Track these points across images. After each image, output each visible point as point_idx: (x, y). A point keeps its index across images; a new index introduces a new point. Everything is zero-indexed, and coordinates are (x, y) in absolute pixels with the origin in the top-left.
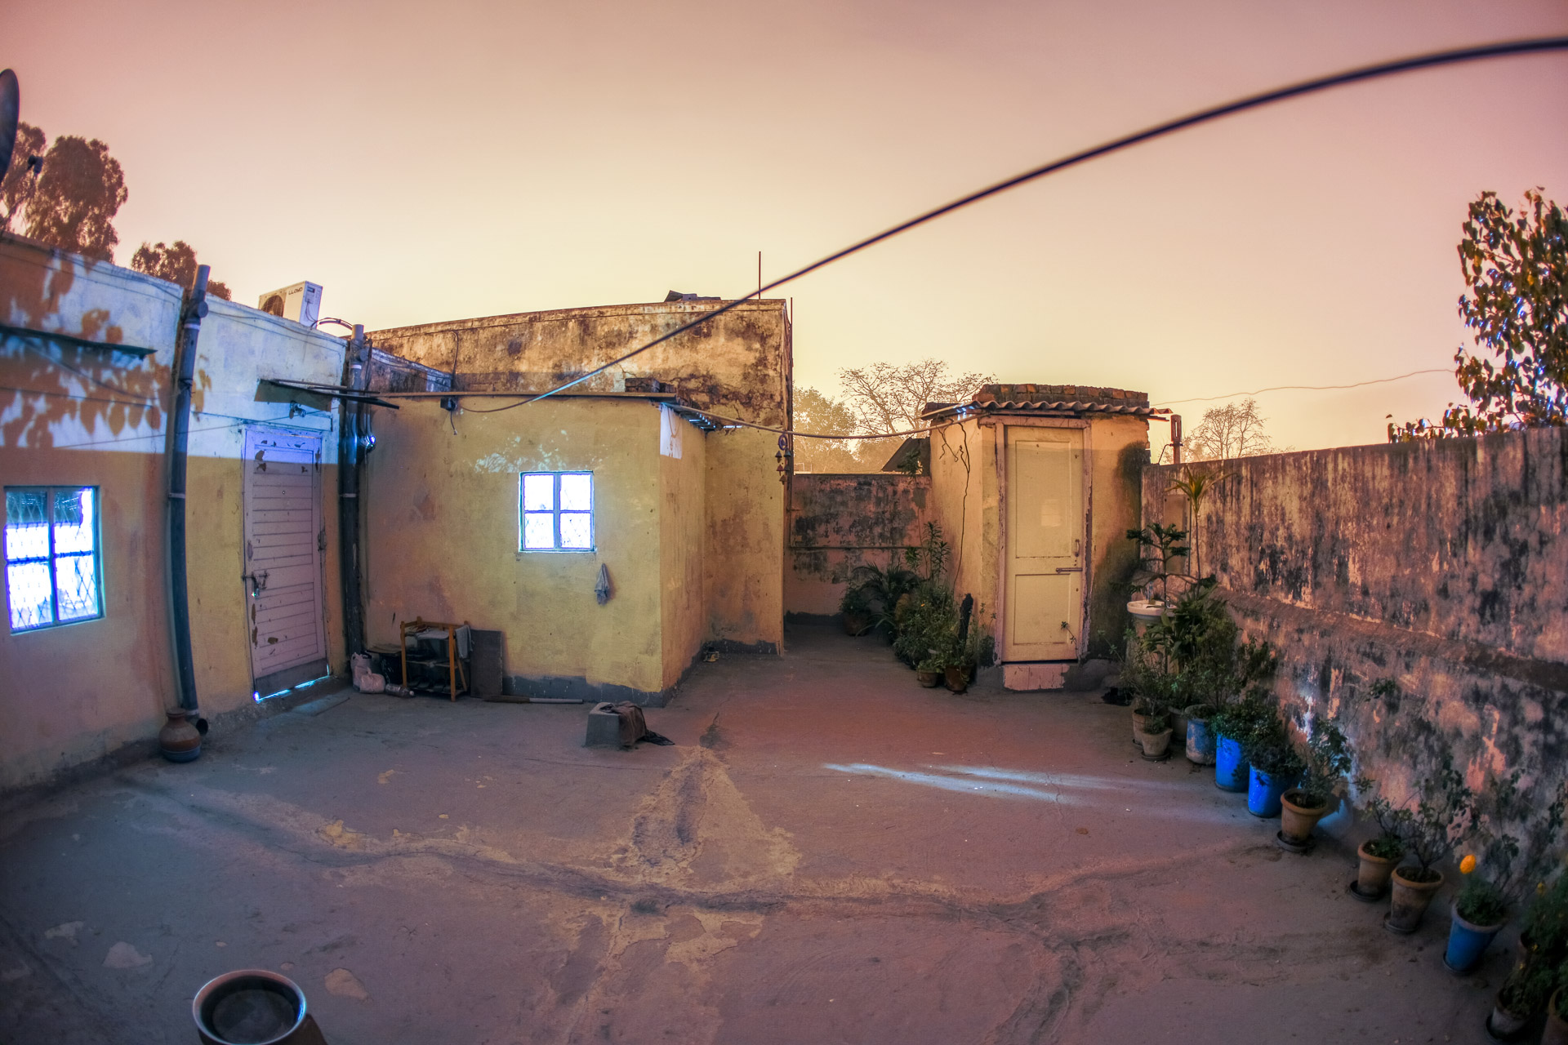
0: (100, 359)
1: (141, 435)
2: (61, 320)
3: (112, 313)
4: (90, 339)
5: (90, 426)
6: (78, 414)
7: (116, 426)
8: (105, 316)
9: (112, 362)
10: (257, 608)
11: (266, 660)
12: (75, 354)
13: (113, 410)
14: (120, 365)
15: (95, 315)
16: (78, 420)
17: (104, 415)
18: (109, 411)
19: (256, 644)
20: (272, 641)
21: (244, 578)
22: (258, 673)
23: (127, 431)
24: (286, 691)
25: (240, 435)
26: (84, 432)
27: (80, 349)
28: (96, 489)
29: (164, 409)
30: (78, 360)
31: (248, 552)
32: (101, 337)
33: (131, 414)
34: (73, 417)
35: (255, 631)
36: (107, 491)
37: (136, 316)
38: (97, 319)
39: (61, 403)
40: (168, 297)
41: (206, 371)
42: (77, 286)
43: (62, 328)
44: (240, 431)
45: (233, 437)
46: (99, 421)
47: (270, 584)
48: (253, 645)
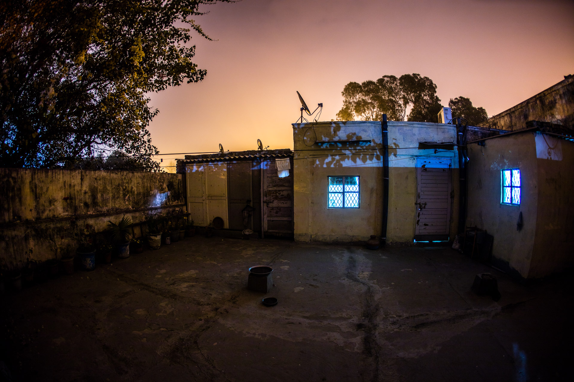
0: (355, 145)
1: (374, 162)
2: (339, 137)
3: (357, 132)
4: (350, 140)
5: (355, 161)
6: (350, 158)
7: (364, 160)
8: (354, 134)
9: (360, 145)
10: (421, 213)
11: (421, 230)
12: (346, 145)
13: (362, 156)
14: (362, 145)
15: (351, 134)
16: (350, 160)
17: (360, 158)
18: (361, 157)
19: (418, 225)
20: (425, 225)
21: (416, 204)
22: (417, 233)
23: (368, 162)
24: (428, 242)
25: (414, 160)
26: (353, 163)
27: (348, 143)
28: (359, 176)
29: (381, 155)
30: (348, 146)
31: (418, 196)
32: (354, 139)
33: (369, 157)
34: (348, 159)
35: (418, 221)
36: (362, 177)
37: (366, 132)
38: (352, 135)
39: (344, 157)
40: (375, 125)
41: (396, 143)
42: (342, 129)
43: (340, 139)
44: (414, 159)
45: (411, 161)
46: (358, 160)
47: (427, 207)
48: (417, 225)
